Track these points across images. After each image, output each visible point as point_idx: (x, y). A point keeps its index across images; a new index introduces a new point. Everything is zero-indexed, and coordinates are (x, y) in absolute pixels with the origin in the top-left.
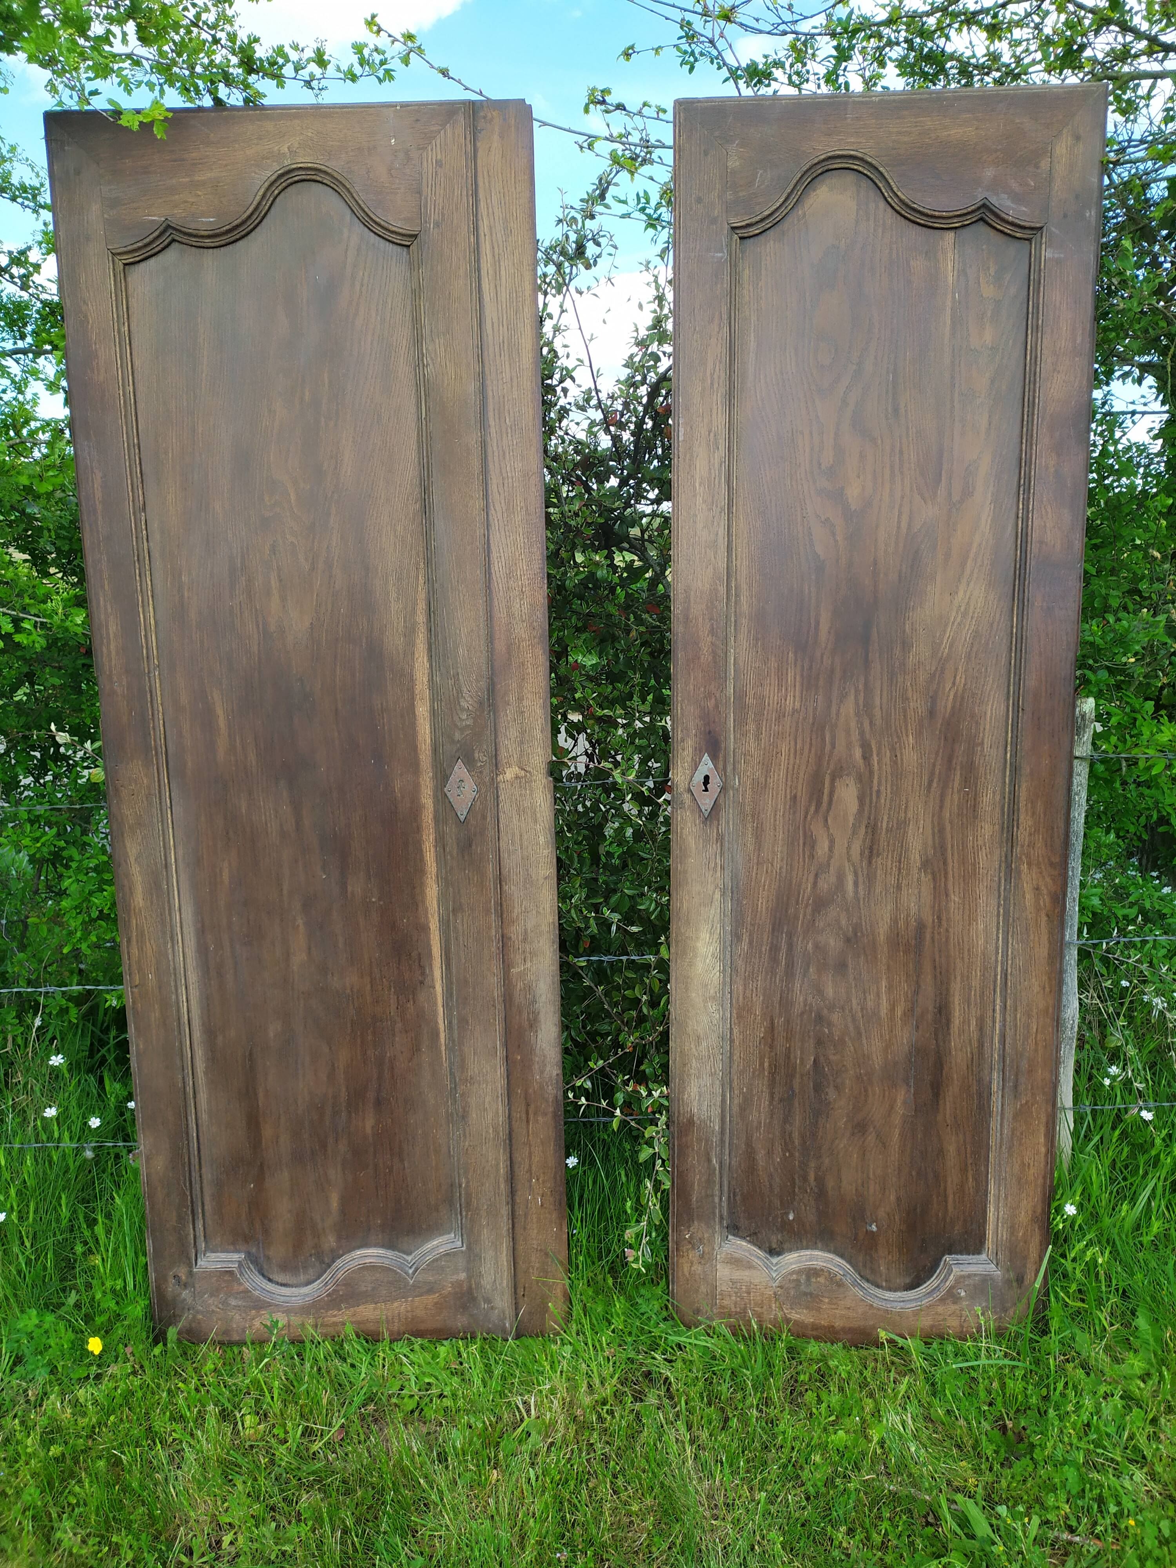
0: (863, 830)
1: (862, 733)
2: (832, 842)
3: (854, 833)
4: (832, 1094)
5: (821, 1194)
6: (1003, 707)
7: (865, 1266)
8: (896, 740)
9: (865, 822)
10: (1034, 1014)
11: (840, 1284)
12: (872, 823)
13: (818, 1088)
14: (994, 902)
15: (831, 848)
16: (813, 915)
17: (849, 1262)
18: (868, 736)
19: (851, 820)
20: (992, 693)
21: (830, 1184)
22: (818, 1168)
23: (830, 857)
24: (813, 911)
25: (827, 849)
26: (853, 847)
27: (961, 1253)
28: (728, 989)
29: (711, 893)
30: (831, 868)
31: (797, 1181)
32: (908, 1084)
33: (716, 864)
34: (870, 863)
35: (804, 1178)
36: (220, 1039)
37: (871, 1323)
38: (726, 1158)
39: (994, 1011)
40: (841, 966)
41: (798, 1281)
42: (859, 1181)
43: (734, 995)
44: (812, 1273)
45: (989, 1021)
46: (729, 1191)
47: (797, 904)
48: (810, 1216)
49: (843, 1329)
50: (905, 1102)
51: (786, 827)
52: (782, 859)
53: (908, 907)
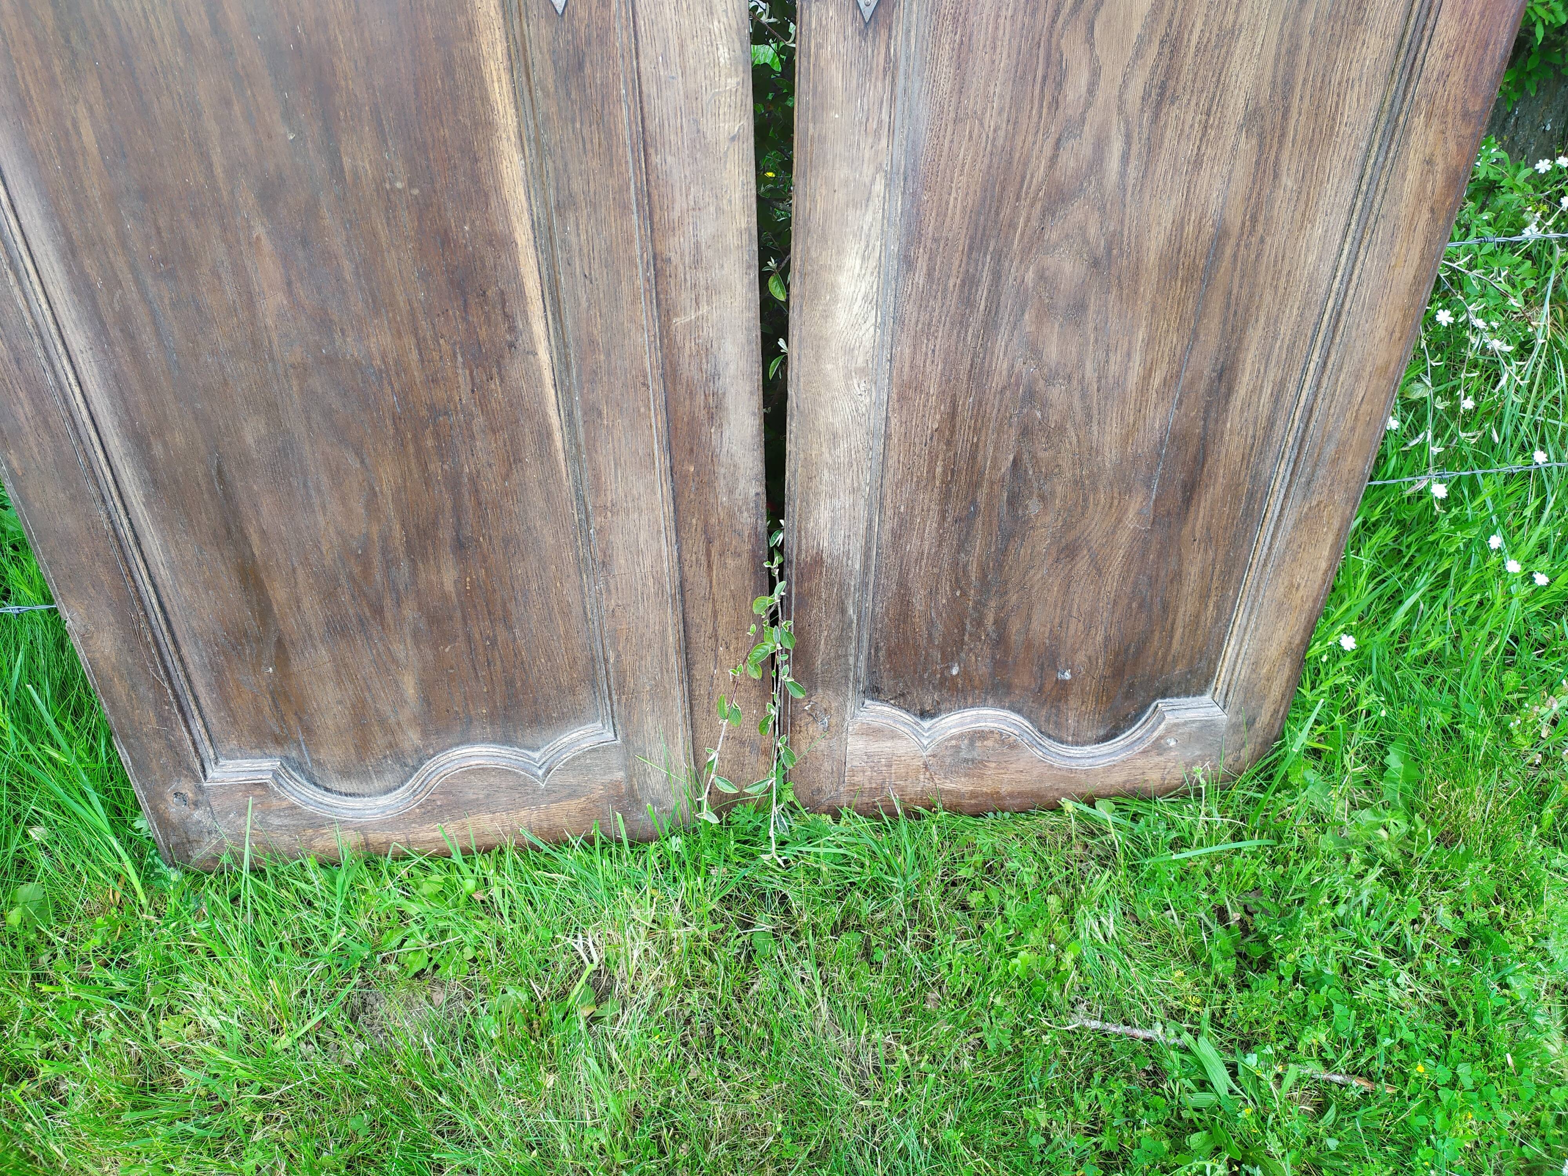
0: (1155, 48)
2: (1095, 73)
3: (1139, 54)
4: (1034, 507)
5: (1001, 640)
7: (1048, 720)
9: (1161, 30)
10: (1366, 374)
12: (1174, 33)
13: (1014, 500)
14: (1349, 187)
15: (1091, 92)
16: (1042, 219)
17: (1028, 718)
19: (1137, 28)
21: (1015, 626)
22: (1001, 608)
23: (1088, 105)
24: (1045, 211)
25: (1084, 89)
26: (1132, 83)
27: (1178, 696)
28: (886, 354)
29: (867, 180)
30: (1087, 128)
31: (968, 627)
32: (1148, 487)
33: (880, 122)
34: (1156, 116)
35: (979, 623)
36: (158, 450)
37: (1048, 784)
38: (869, 604)
39: (1305, 371)
40: (1079, 307)
41: (957, 748)
42: (1057, 620)
43: (897, 364)
44: (980, 735)
45: (1291, 387)
46: (870, 646)
47: (1018, 199)
48: (982, 668)
49: (1011, 795)
50: (1139, 513)
51: (1015, 44)
52: (1001, 111)
53: (1207, 200)
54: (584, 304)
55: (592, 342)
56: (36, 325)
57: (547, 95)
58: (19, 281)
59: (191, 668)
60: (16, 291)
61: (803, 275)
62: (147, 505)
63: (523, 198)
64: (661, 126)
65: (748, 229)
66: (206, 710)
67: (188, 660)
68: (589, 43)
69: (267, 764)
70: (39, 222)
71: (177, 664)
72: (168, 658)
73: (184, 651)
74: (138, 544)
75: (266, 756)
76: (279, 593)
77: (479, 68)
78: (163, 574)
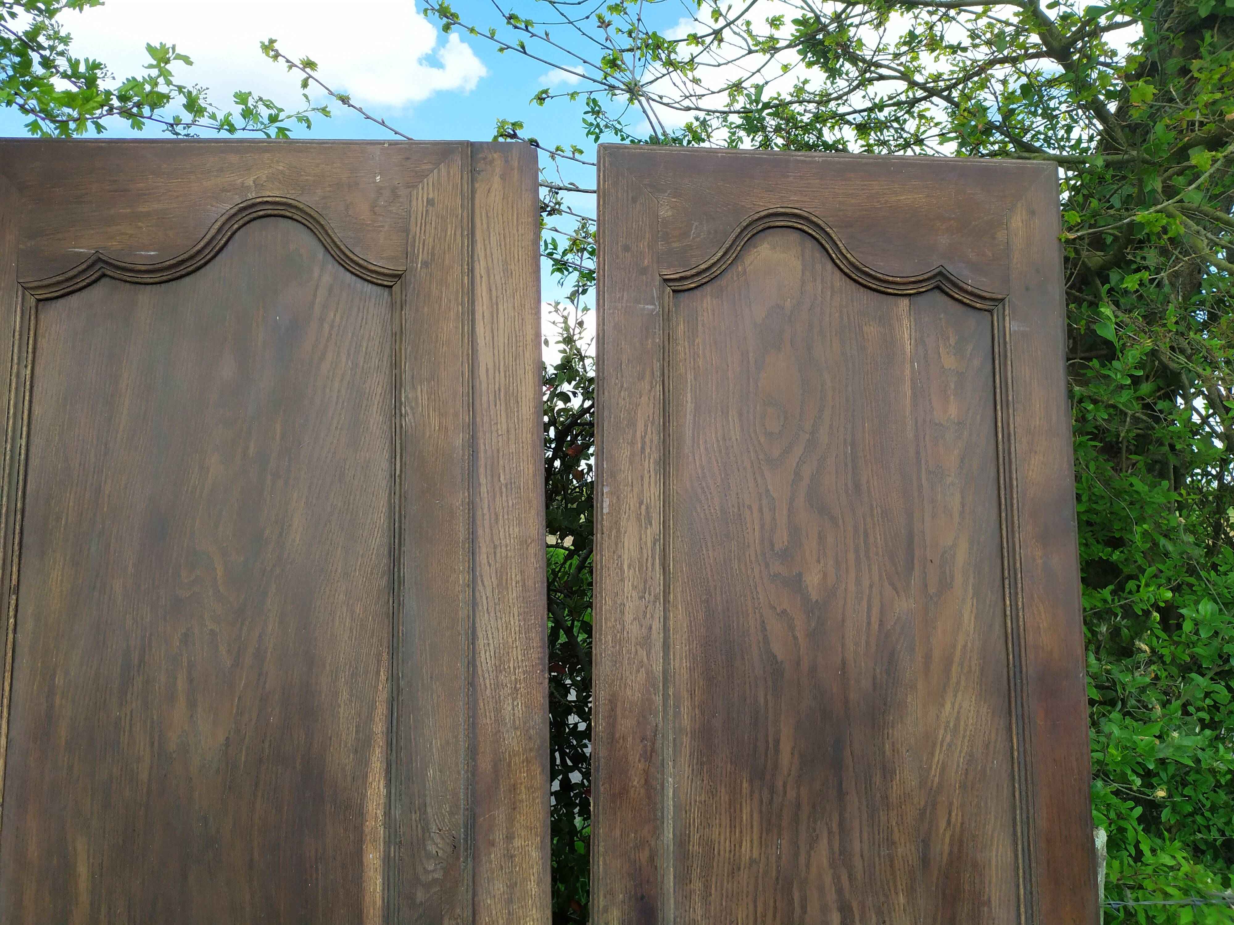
1: (840, 891)
6: (1010, 854)
8: (882, 899)
18: (847, 896)
20: (996, 835)
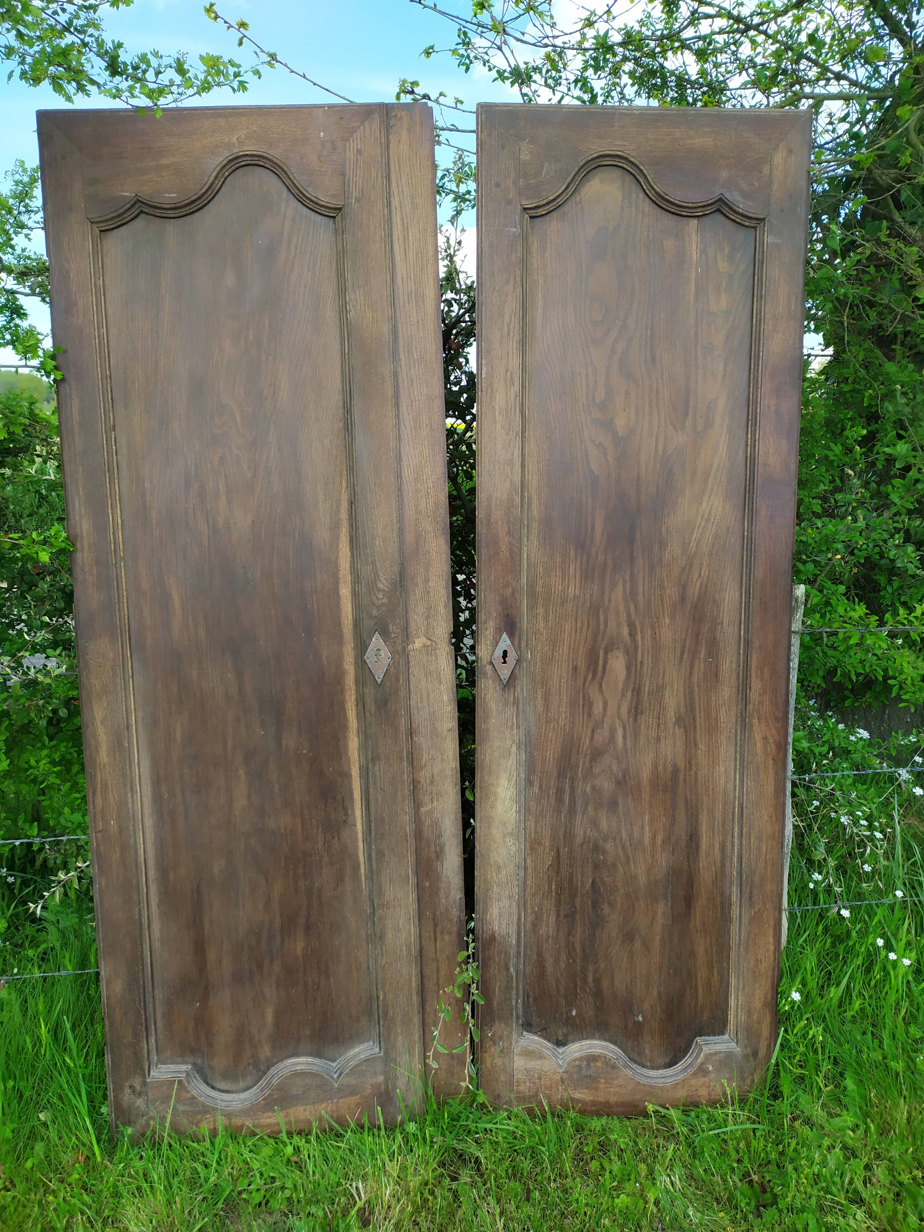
0: (629, 694)
1: (629, 615)
2: (605, 703)
3: (623, 695)
4: (606, 909)
5: (598, 994)
6: (737, 595)
7: (633, 1050)
8: (655, 620)
9: (631, 687)
10: (764, 839)
11: (614, 1067)
12: (637, 688)
13: (595, 905)
15: (605, 710)
16: (590, 764)
17: (620, 1047)
18: (633, 618)
19: (621, 686)
20: (729, 584)
21: (605, 983)
22: (596, 971)
23: (604, 715)
24: (591, 760)
25: (601, 709)
26: (622, 708)
27: (709, 1036)
28: (522, 826)
29: (509, 747)
30: (605, 725)
31: (579, 983)
32: (666, 899)
33: (513, 723)
34: (636, 720)
35: (585, 980)
36: (171, 876)
37: (638, 1097)
38: (521, 966)
39: (733, 836)
40: (613, 804)
41: (580, 1067)
42: (629, 980)
43: (528, 831)
44: (592, 1059)
45: (729, 845)
46: (524, 994)
47: (578, 754)
48: (590, 1012)
49: (616, 1104)
50: (664, 914)
51: (569, 692)
52: (566, 718)
53: (666, 755)
54: (380, 802)
55: (383, 819)
56: (134, 815)
57: (371, 715)
58: (132, 796)
59: (157, 1002)
60: (130, 800)
61: (481, 788)
62: (159, 906)
63: (356, 756)
64: (418, 725)
65: (456, 768)
66: (159, 1031)
67: (157, 998)
68: (390, 695)
69: (184, 1067)
70: (147, 770)
71: (151, 999)
72: (147, 995)
73: (156, 992)
74: (149, 928)
75: (184, 1063)
76: (212, 956)
77: (344, 705)
78: (157, 945)
